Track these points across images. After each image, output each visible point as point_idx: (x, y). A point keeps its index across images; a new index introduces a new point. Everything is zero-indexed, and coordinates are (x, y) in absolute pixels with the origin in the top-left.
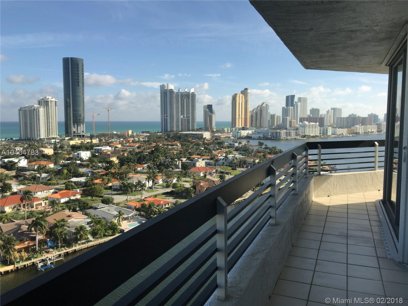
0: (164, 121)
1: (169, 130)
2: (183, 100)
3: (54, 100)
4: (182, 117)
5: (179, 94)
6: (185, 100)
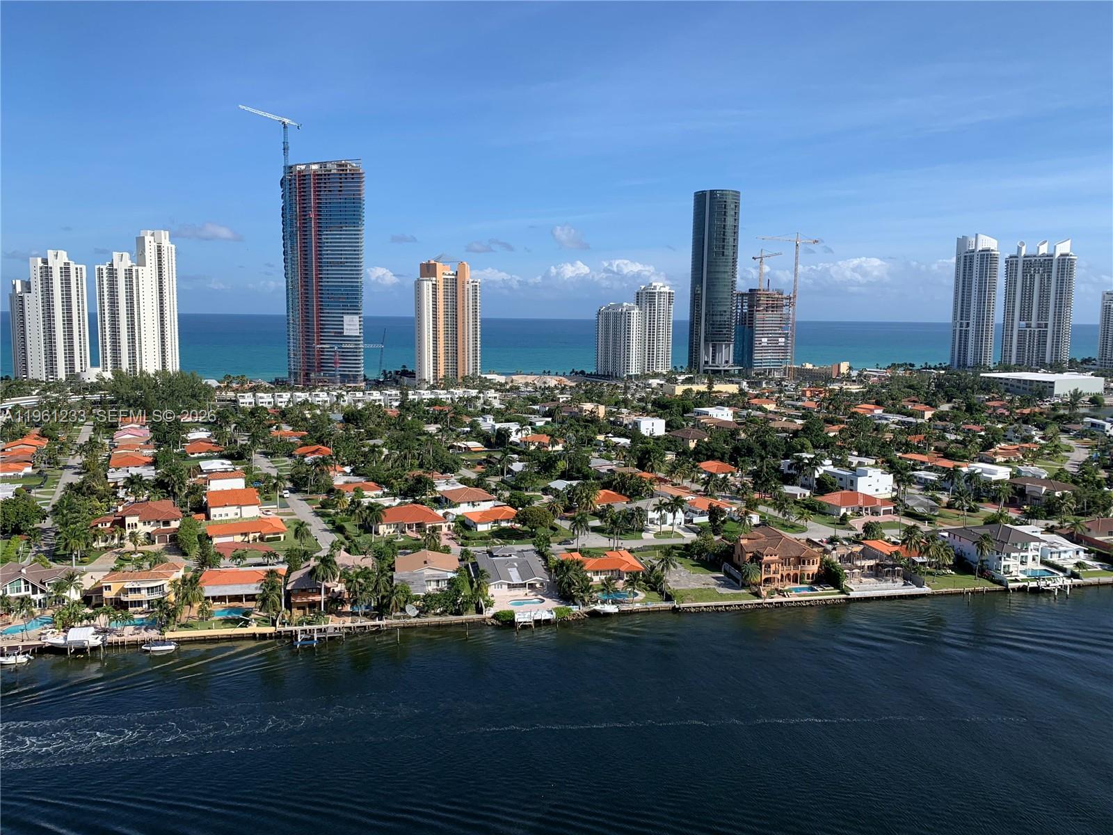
0: (960, 338)
1: (970, 361)
2: (1031, 278)
3: (667, 289)
4: (1023, 323)
5: (1017, 261)
6: (1037, 277)
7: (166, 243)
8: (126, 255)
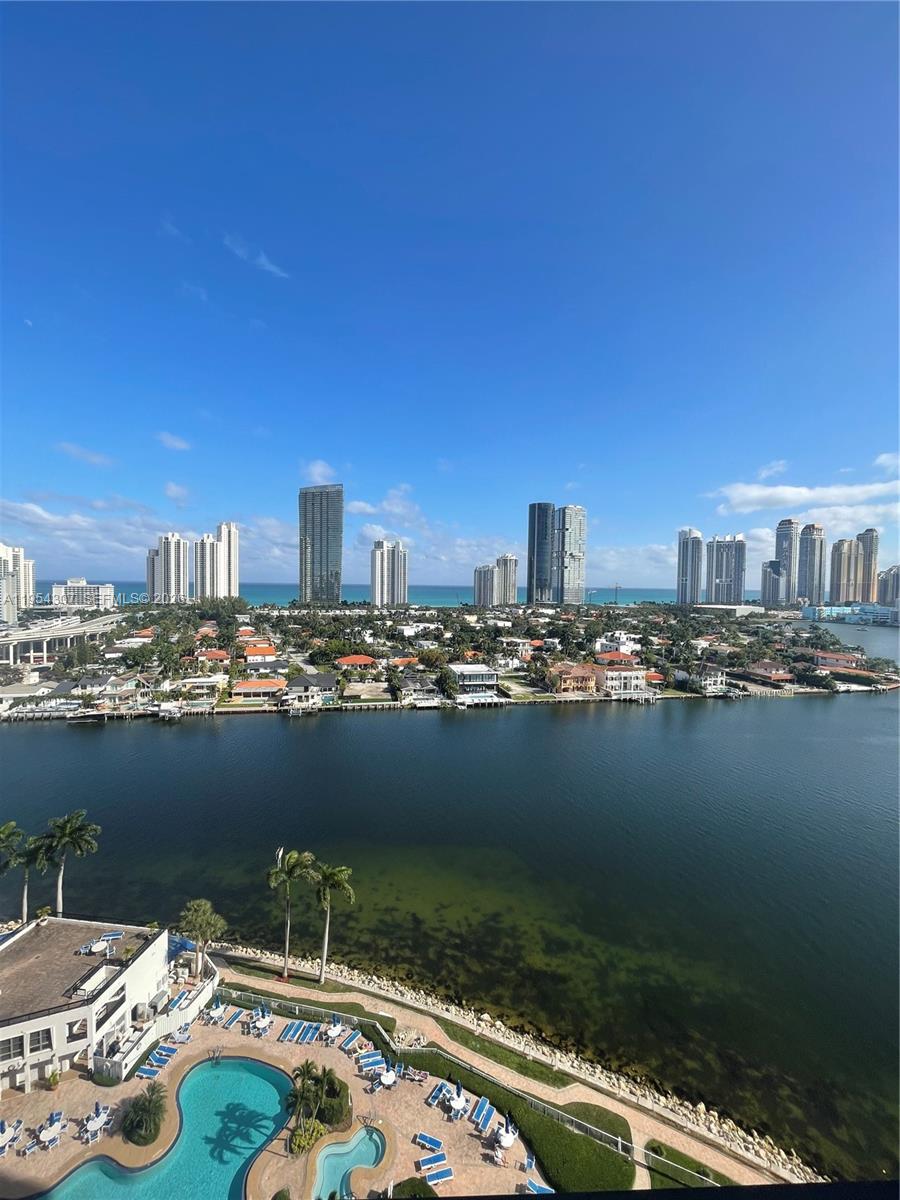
0: (682, 587)
1: (688, 600)
2: (721, 554)
3: (514, 558)
4: (718, 581)
5: (713, 544)
6: (724, 554)
7: (233, 529)
8: (211, 535)
